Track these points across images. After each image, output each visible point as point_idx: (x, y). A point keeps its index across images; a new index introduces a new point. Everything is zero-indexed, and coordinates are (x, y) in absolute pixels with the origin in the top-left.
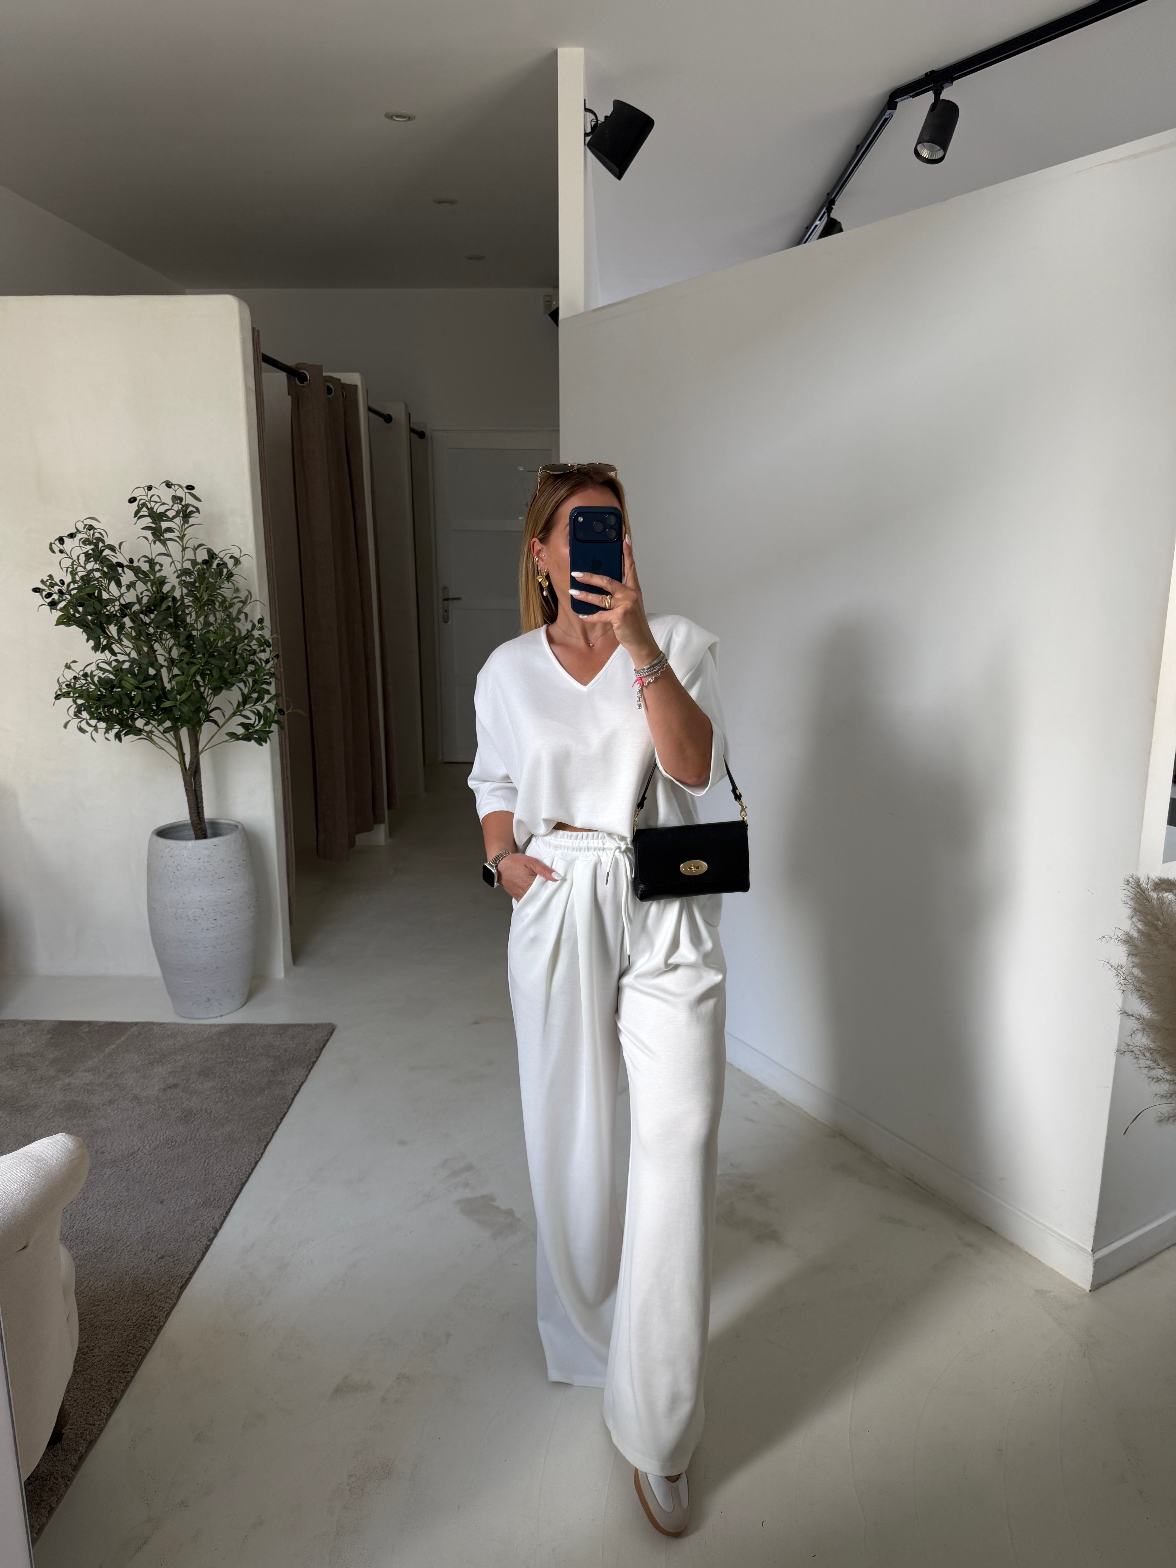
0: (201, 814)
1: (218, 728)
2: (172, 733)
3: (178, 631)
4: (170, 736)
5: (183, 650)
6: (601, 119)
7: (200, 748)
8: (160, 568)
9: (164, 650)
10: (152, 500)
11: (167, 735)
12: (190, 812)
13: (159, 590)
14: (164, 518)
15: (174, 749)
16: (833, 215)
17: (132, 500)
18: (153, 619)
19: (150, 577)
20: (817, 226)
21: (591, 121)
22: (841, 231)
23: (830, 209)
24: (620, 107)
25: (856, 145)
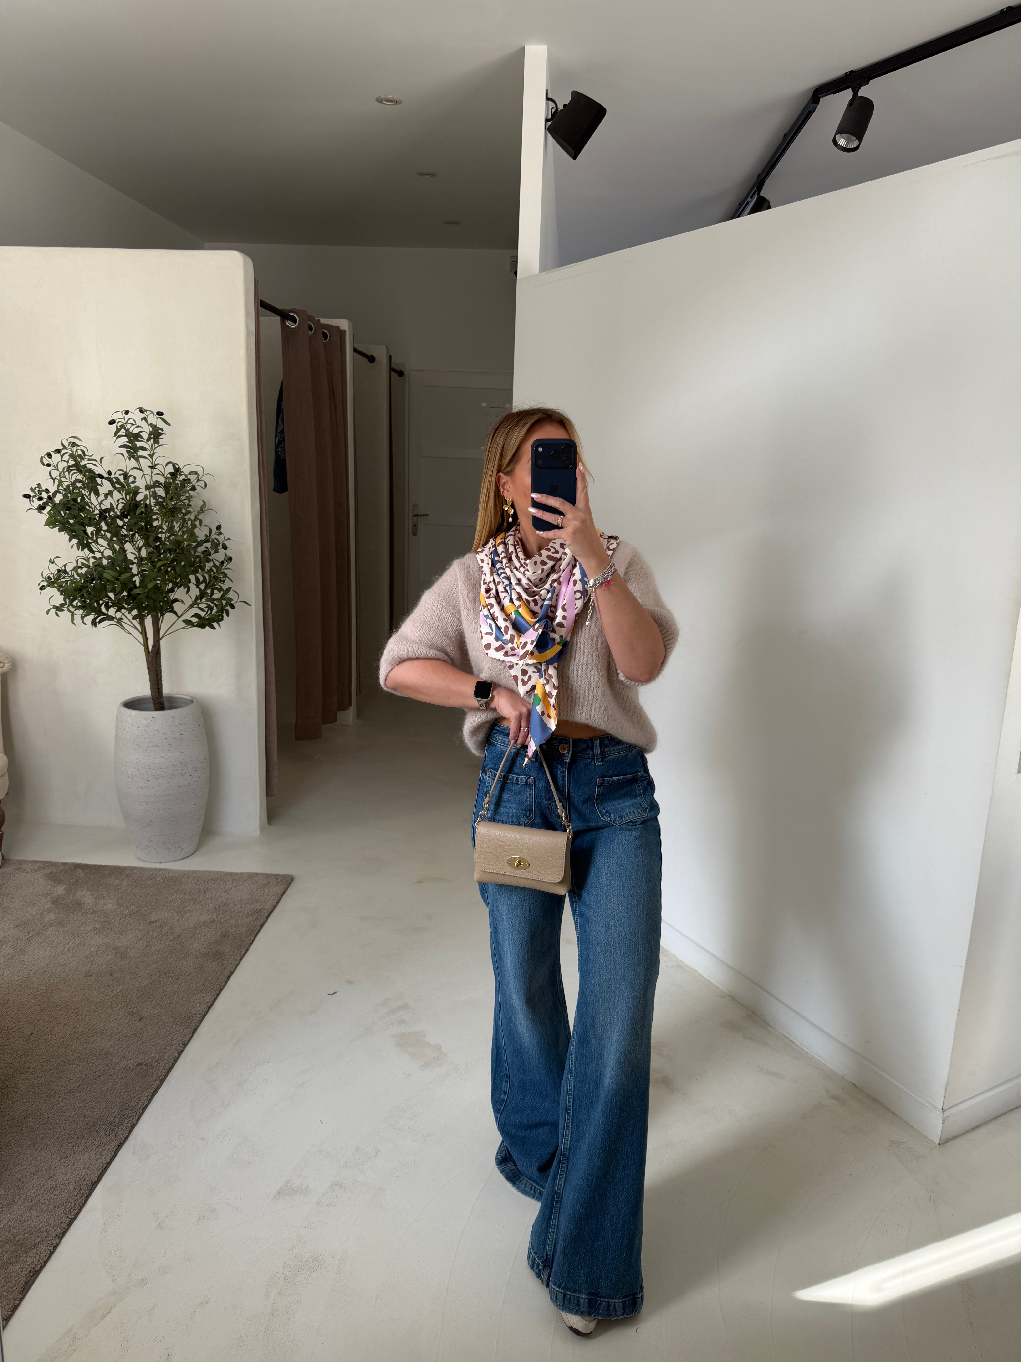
0: (160, 690)
1: (177, 618)
2: (138, 620)
3: (147, 533)
4: (136, 623)
5: (151, 549)
6: (561, 107)
7: (161, 634)
8: (134, 480)
9: (134, 549)
10: (128, 422)
11: (134, 622)
12: (151, 689)
13: (134, 498)
14: (140, 439)
15: (140, 634)
16: (762, 194)
17: (112, 422)
18: (126, 523)
19: (125, 487)
20: (748, 202)
21: (552, 108)
22: (769, 207)
23: (759, 189)
24: (578, 97)
25: (784, 134)
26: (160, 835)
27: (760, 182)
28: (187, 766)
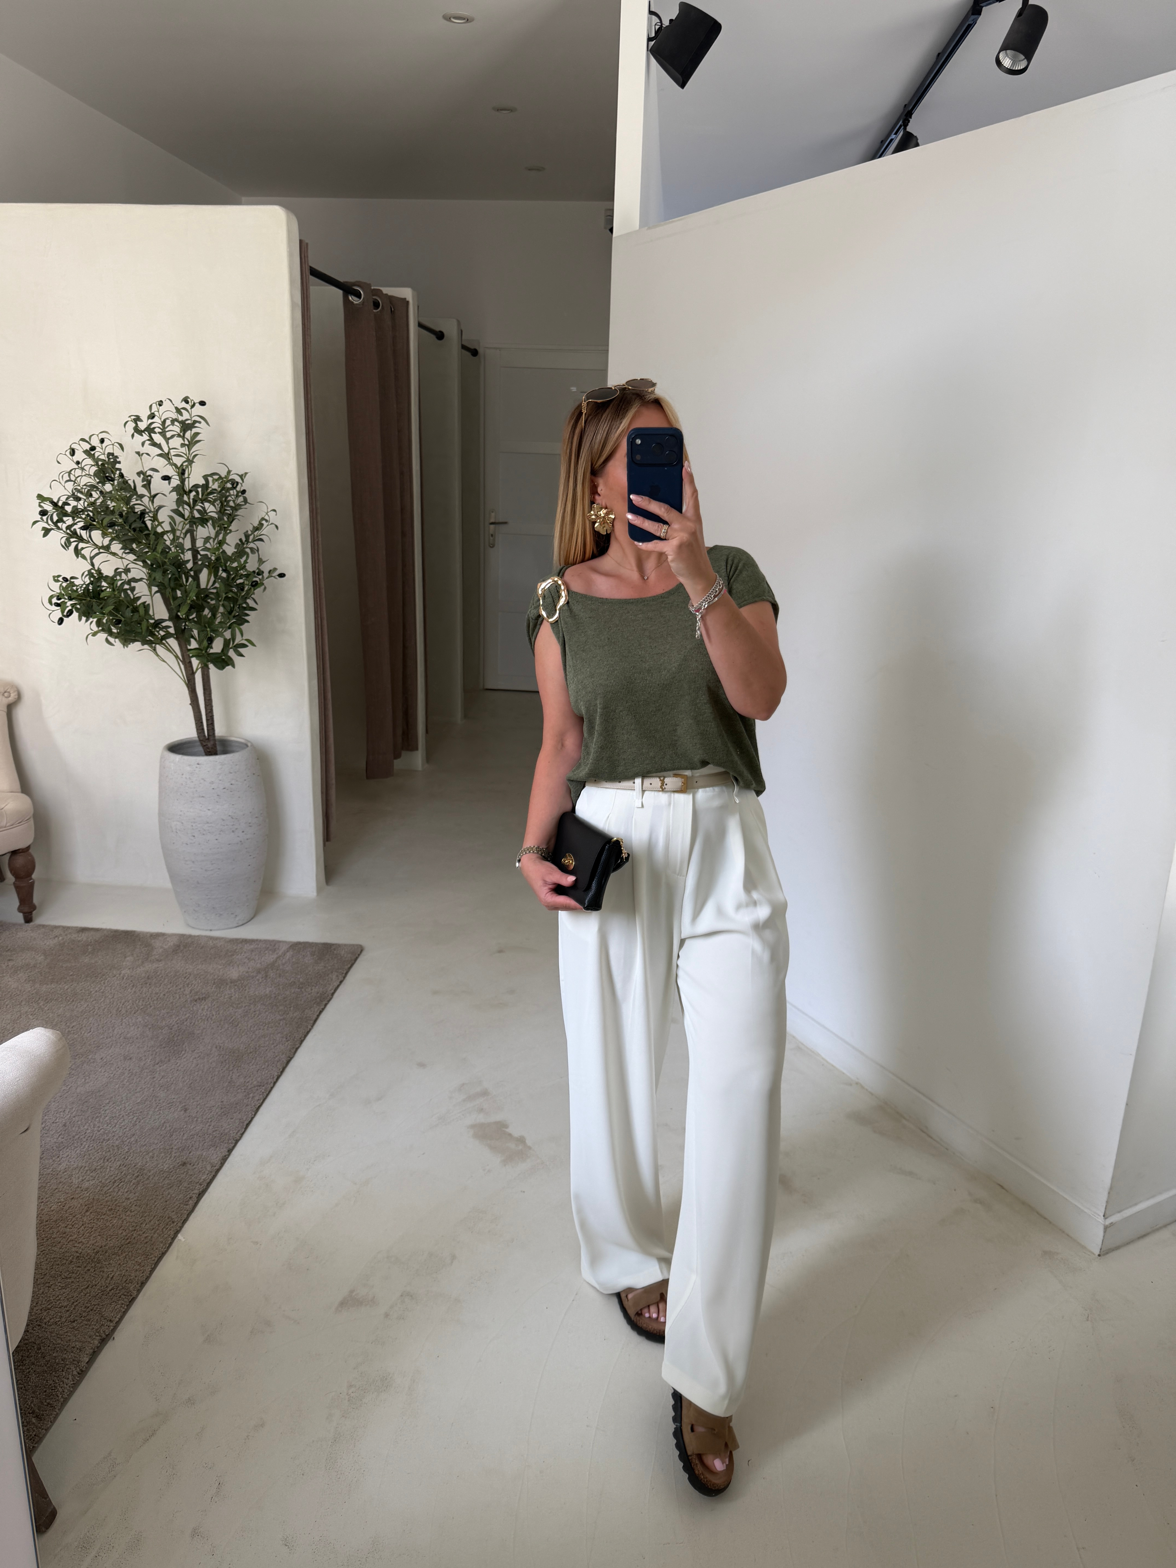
0: (211, 732)
6: (667, 23)
16: (909, 129)
20: (892, 140)
21: (655, 25)
22: (917, 145)
23: (906, 123)
24: (687, 10)
25: (937, 54)
26: (209, 898)
27: (906, 114)
28: (238, 821)
